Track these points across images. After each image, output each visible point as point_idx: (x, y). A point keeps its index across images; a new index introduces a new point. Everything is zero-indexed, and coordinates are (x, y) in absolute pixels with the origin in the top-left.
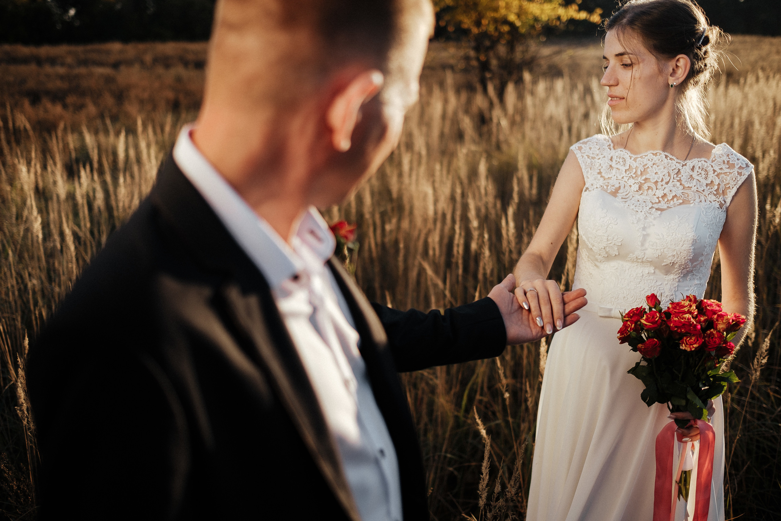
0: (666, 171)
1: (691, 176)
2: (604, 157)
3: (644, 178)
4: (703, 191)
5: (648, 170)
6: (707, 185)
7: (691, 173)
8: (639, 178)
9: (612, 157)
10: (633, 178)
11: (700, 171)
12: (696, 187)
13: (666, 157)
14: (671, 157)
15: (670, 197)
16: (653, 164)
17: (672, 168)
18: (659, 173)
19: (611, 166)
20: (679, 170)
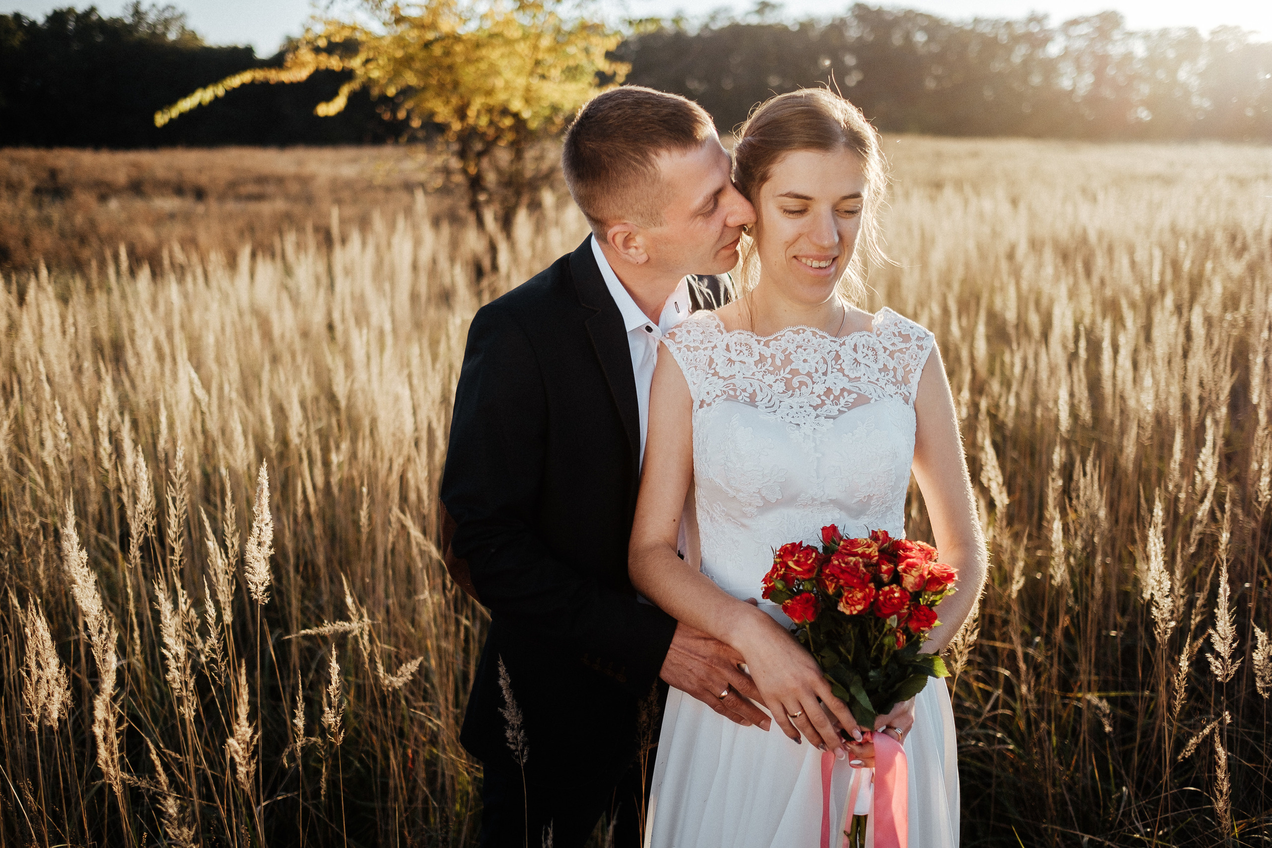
0: (818, 356)
1: (855, 359)
2: (715, 346)
3: (788, 369)
4: (878, 380)
5: (791, 357)
6: (880, 371)
7: (855, 355)
8: (782, 371)
9: (727, 345)
10: (770, 372)
11: (865, 350)
12: (866, 377)
13: (814, 334)
14: (821, 333)
15: (836, 390)
16: (797, 347)
17: (828, 351)
18: (809, 359)
19: (730, 360)
20: (837, 352)
